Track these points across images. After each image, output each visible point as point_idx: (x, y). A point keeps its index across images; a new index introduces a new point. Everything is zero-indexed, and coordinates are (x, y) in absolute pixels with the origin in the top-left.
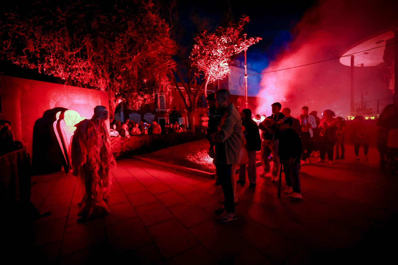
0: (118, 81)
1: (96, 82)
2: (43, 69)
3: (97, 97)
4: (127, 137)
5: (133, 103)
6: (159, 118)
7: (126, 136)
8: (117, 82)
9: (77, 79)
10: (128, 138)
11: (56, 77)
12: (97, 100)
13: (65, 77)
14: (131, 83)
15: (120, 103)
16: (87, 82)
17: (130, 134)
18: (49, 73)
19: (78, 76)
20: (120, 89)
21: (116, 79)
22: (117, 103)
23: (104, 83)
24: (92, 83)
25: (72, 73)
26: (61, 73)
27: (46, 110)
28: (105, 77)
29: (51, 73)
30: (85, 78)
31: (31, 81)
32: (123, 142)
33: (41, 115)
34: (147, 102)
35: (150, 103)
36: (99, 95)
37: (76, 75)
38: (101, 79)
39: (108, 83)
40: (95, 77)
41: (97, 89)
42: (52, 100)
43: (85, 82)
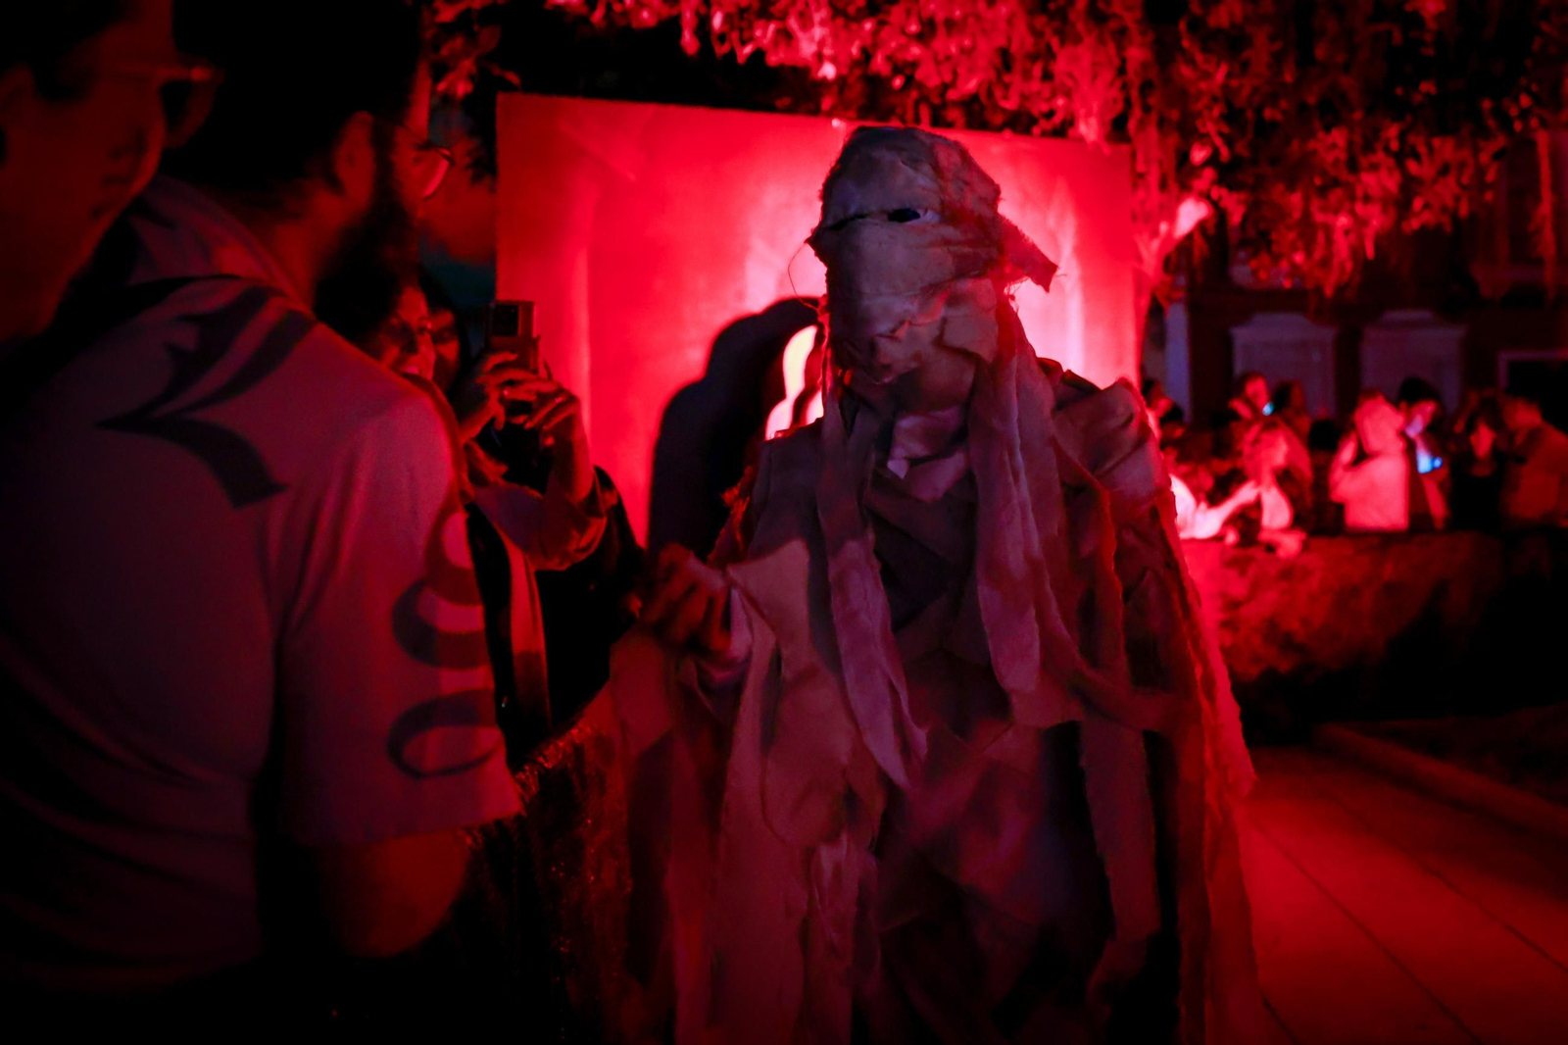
0: (1209, 38)
1: (1037, 70)
2: (708, 19)
3: (1048, 201)
4: (1271, 548)
5: (1307, 230)
6: (1505, 358)
7: (1264, 536)
8: (1205, 50)
9: (914, 64)
10: (1281, 553)
11: (780, 69)
12: (1051, 222)
13: (833, 60)
14: (1320, 52)
15: (1189, 236)
16: (980, 85)
17: (1297, 522)
18: (744, 43)
19: (921, 38)
20: (1232, 116)
21: (1196, 26)
22: (1170, 234)
23: (1108, 75)
24: (1007, 87)
25: (882, 24)
26: (818, 32)
27: (722, 318)
28: (1113, 25)
29: (751, 39)
30: (962, 50)
31: (648, 111)
32: (1238, 588)
33: (691, 359)
34: (1426, 206)
35: (1455, 217)
36: (1061, 185)
37: (909, 36)
38: (1078, 40)
39: (1132, 67)
40: (1037, 34)
41: (1044, 134)
42: (758, 245)
43: (968, 81)
